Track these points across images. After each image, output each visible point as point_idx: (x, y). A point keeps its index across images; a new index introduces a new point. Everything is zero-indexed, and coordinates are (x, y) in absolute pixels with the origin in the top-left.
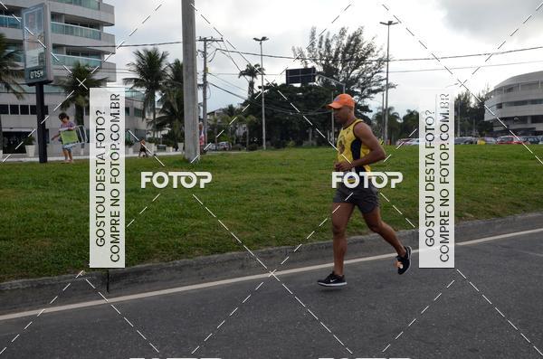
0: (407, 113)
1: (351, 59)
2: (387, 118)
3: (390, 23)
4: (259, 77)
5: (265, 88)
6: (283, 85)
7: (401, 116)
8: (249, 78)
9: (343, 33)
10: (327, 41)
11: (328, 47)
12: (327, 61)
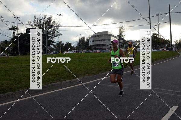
0: (66, 43)
1: (48, 26)
2: (60, 45)
3: (60, 15)
4: (17, 30)
5: (19, 34)
6: (25, 34)
7: (65, 44)
8: (13, 31)
9: (45, 17)
10: (40, 20)
11: (40, 22)
12: (40, 26)
